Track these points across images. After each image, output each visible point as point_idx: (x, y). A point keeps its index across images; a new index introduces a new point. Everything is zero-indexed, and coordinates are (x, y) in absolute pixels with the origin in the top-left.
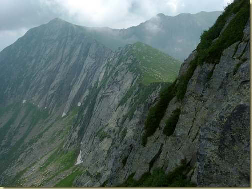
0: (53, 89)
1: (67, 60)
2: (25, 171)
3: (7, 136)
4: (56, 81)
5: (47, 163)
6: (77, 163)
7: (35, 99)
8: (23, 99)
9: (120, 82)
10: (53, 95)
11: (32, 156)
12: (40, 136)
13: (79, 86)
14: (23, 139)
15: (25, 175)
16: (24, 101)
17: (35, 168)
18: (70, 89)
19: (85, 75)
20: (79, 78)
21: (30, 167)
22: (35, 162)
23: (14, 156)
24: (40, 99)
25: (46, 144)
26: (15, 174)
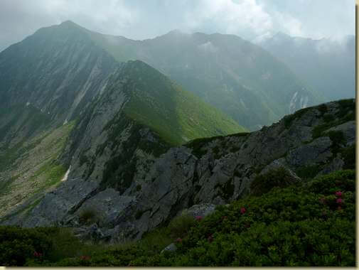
0: (58, 94)
1: (74, 67)
2: (17, 177)
3: (5, 138)
4: (61, 87)
5: (39, 173)
6: (63, 180)
7: (39, 102)
8: (27, 102)
9: (113, 102)
10: (57, 101)
11: (27, 162)
12: (39, 142)
13: (83, 95)
14: (21, 143)
15: (16, 182)
16: (28, 104)
17: (27, 175)
18: (74, 97)
19: (90, 85)
20: (85, 87)
21: (23, 173)
22: (29, 169)
23: (10, 160)
24: (44, 103)
25: (42, 151)
26: (8, 179)
